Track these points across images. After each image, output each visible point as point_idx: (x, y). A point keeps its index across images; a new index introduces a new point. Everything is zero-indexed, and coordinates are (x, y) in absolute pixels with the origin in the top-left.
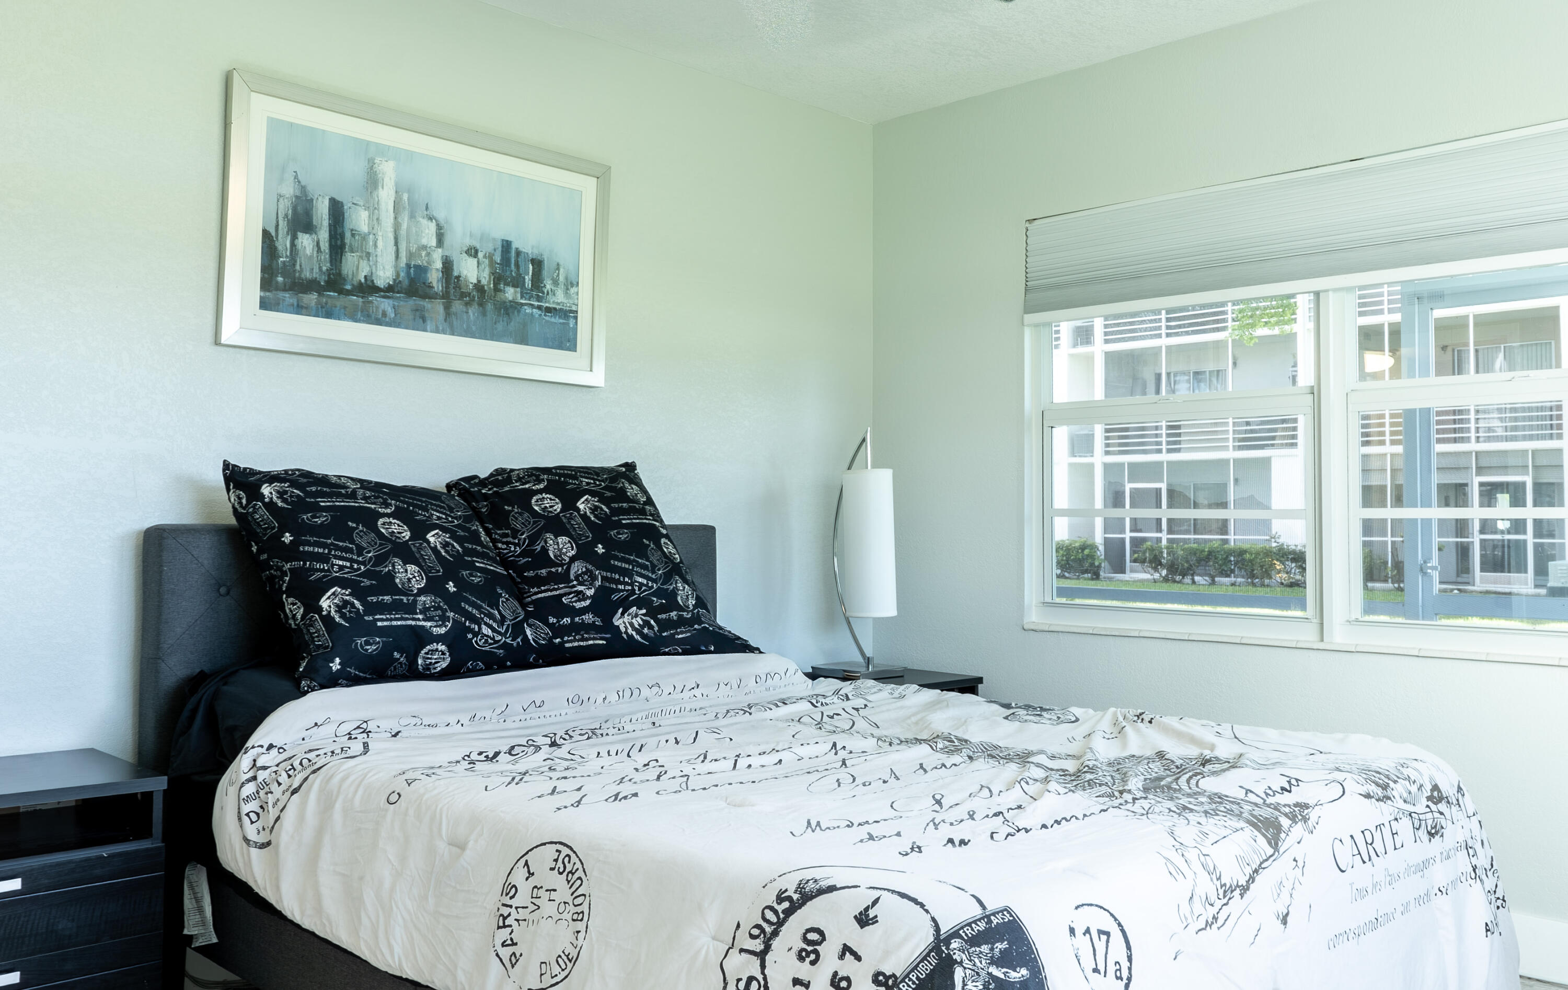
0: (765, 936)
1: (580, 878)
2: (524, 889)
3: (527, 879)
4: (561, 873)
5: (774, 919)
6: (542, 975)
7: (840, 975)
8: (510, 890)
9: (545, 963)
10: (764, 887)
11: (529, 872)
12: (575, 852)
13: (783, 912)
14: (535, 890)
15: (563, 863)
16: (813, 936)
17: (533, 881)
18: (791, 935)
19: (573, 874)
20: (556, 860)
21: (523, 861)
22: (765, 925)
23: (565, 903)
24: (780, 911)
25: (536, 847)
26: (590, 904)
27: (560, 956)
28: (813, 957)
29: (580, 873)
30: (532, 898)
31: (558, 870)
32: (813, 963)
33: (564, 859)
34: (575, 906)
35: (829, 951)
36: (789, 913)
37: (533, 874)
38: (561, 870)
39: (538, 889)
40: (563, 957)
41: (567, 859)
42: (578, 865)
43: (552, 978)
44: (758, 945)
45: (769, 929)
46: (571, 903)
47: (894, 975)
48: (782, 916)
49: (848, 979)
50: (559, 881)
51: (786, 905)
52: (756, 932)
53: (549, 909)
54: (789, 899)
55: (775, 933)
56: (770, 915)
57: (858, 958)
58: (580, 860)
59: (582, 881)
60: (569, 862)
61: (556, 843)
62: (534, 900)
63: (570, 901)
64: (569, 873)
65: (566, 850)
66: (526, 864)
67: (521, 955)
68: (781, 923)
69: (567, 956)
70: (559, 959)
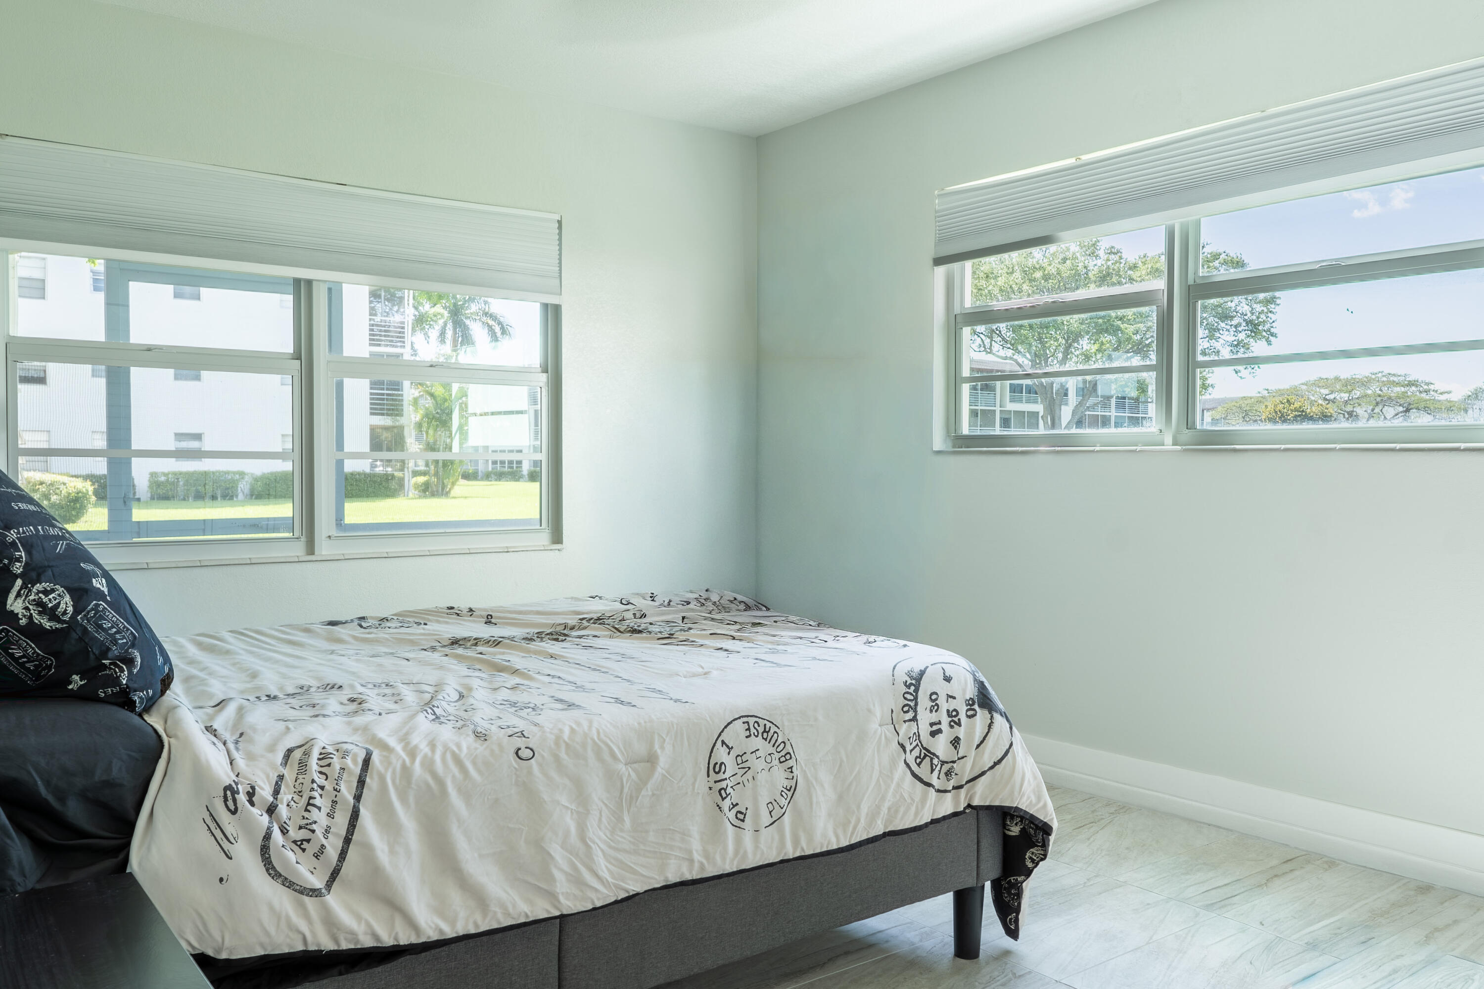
0: (912, 709)
1: (775, 732)
2: (729, 761)
3: (729, 753)
4: (757, 736)
5: (912, 698)
6: (770, 812)
7: (951, 710)
8: (715, 768)
9: (771, 803)
10: (893, 684)
11: (728, 746)
12: (759, 718)
13: (914, 691)
14: (739, 758)
15: (755, 728)
16: (934, 697)
17: (734, 753)
18: (924, 702)
19: (768, 732)
20: (749, 729)
21: (719, 743)
22: (909, 703)
23: (769, 754)
24: (912, 692)
25: (726, 727)
26: (792, 745)
27: (782, 791)
28: (936, 707)
29: (774, 729)
30: (738, 765)
31: (754, 735)
32: (936, 711)
33: (754, 726)
34: (779, 752)
35: (942, 702)
36: (917, 690)
37: (732, 748)
38: (756, 734)
39: (741, 756)
40: (785, 790)
41: (756, 725)
42: (768, 725)
43: (782, 808)
44: (910, 715)
45: (912, 704)
46: (775, 753)
47: (971, 698)
48: (914, 694)
49: (955, 710)
50: (757, 742)
51: (913, 688)
52: (906, 709)
53: (758, 765)
54: (911, 684)
55: (916, 704)
56: (909, 697)
57: (954, 698)
58: (767, 720)
59: (777, 733)
60: (759, 726)
61: (739, 718)
62: (740, 766)
63: (772, 750)
64: (763, 733)
65: (752, 721)
66: (723, 742)
67: (747, 809)
68: (916, 698)
69: (786, 789)
70: (783, 793)
